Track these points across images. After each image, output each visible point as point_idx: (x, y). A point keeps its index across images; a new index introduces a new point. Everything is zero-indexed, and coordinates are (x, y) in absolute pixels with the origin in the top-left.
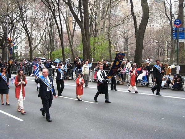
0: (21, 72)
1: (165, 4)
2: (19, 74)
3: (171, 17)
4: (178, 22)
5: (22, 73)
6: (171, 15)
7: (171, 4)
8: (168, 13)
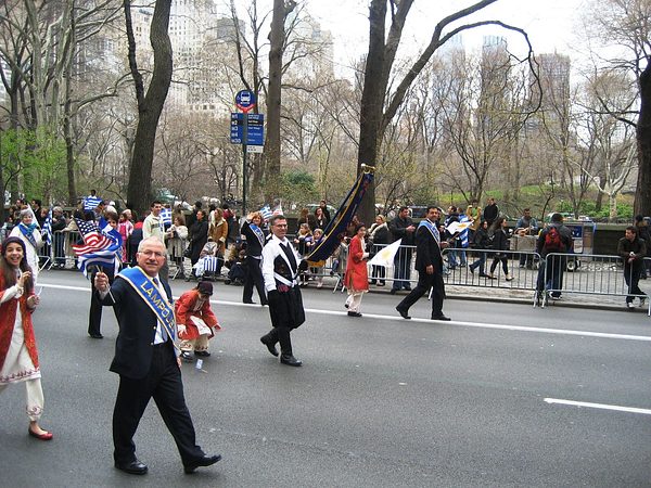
0: (12, 250)
1: (239, 48)
2: (6, 259)
3: (256, 85)
4: (247, 99)
5: (15, 252)
6: (255, 79)
7: (257, 51)
8: (248, 75)
